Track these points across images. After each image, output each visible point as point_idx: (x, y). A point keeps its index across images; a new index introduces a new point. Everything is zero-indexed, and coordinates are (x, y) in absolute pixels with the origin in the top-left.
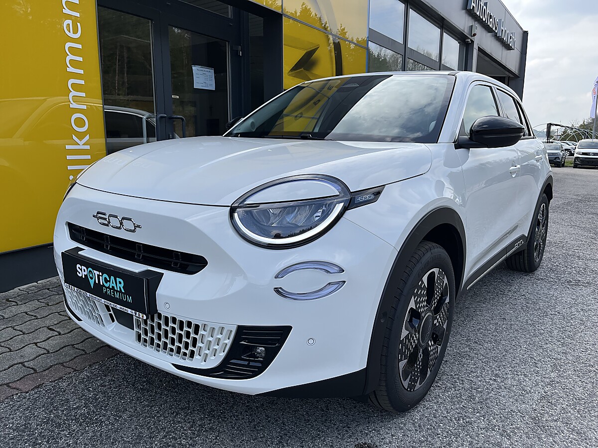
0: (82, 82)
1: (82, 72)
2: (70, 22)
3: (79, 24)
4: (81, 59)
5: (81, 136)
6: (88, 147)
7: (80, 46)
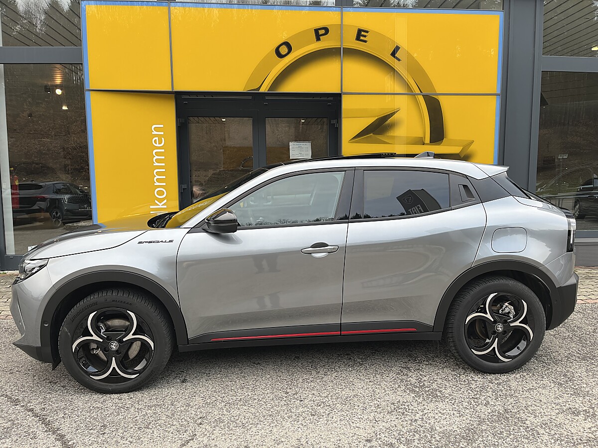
0: (164, 170)
1: (164, 164)
2: (157, 138)
3: (163, 139)
4: (163, 157)
5: (161, 200)
6: (166, 207)
7: (163, 150)
